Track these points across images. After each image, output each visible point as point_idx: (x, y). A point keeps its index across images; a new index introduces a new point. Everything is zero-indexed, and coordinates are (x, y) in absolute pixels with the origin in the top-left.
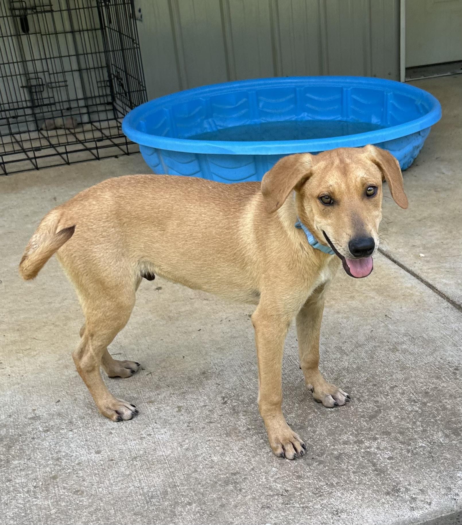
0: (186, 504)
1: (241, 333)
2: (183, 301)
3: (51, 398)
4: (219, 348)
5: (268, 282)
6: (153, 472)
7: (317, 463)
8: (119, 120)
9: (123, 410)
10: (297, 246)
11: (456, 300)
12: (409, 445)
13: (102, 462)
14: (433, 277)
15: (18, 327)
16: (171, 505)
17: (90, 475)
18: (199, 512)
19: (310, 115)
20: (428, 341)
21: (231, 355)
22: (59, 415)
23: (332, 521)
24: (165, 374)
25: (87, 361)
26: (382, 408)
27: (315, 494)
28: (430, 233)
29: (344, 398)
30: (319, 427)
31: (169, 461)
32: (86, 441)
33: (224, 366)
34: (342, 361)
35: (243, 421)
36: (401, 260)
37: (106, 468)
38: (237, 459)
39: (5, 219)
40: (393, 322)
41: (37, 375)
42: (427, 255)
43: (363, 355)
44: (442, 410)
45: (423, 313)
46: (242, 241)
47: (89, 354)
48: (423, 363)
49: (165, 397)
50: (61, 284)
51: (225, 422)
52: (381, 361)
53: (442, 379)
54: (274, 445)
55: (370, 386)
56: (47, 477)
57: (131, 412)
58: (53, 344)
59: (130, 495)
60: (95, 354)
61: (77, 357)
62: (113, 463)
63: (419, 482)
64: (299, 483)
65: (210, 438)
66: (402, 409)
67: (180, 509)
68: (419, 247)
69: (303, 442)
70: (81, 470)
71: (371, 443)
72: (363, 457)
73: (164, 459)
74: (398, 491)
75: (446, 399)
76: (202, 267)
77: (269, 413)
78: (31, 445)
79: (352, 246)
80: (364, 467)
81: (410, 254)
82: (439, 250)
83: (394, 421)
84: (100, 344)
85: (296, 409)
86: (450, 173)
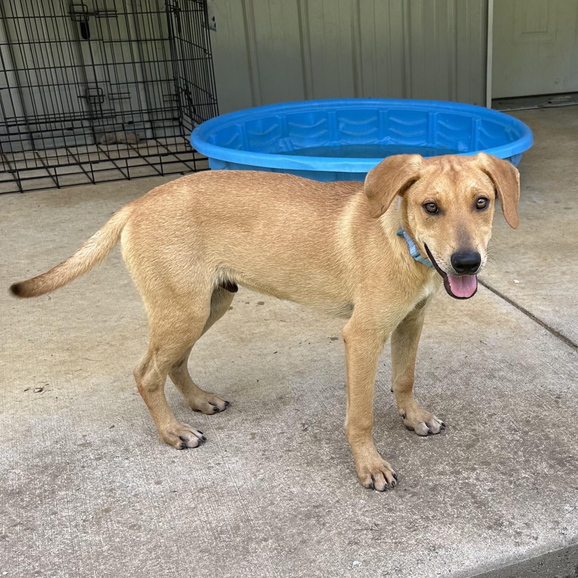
0: (261, 540)
1: (323, 356)
2: (257, 321)
3: (104, 423)
4: (298, 372)
5: (365, 292)
6: (222, 504)
7: (410, 495)
8: (186, 137)
9: (189, 436)
10: (397, 255)
11: (554, 327)
12: (511, 476)
13: (163, 494)
14: (529, 304)
15: (68, 347)
16: (244, 542)
17: (149, 508)
18: (276, 549)
19: (393, 139)
20: (527, 369)
21: (311, 379)
22: (114, 441)
23: (428, 558)
24: (237, 398)
25: (149, 379)
26: (480, 437)
27: (409, 528)
28: (523, 261)
29: (439, 425)
30: (412, 456)
31: (241, 492)
32: (145, 470)
33: (303, 391)
34: (434, 387)
35: (326, 449)
36: (494, 286)
37: (168, 500)
38: (320, 490)
39: (56, 233)
40: (488, 348)
41: (88, 398)
42: (522, 281)
43: (458, 381)
44: (545, 440)
45: (520, 340)
46: (338, 245)
47: (153, 370)
48: (523, 391)
49: (236, 423)
50: (117, 302)
51: (305, 450)
52: (477, 388)
53: (543, 408)
54: (362, 475)
55: (466, 413)
56: (99, 509)
57: (197, 439)
58: (107, 365)
59: (196, 530)
60: (160, 370)
61: (139, 374)
62: (176, 495)
63: (524, 516)
64: (391, 516)
65: (288, 468)
66: (502, 438)
67: (254, 546)
68: (513, 274)
69: (394, 472)
70: (138, 502)
71: (470, 473)
72: (461, 488)
73: (236, 491)
74: (501, 525)
75: (549, 428)
76: (290, 274)
77: (358, 440)
78: (80, 474)
79: (455, 260)
80: (462, 500)
81: (504, 280)
82: (534, 277)
83: (494, 451)
84: (165, 359)
85: (385, 437)
86: (542, 203)
